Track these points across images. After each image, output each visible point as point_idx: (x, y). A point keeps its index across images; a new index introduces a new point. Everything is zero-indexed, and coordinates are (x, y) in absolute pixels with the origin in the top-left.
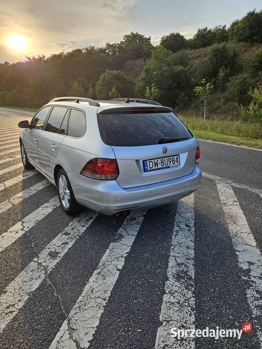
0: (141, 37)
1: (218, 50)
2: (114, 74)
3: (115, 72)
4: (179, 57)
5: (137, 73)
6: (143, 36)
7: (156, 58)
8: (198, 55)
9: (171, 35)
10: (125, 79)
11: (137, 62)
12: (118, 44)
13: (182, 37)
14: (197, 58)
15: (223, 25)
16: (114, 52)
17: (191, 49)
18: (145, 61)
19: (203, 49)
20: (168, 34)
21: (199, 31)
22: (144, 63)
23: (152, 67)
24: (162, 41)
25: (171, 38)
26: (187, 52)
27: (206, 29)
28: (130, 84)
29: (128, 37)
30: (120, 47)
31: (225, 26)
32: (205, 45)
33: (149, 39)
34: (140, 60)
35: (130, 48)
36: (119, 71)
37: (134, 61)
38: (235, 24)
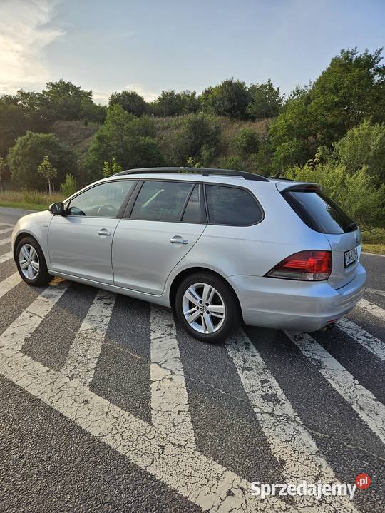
0: (76, 90)
1: (196, 122)
2: (42, 138)
3: (42, 135)
4: (143, 126)
5: (76, 141)
6: (79, 88)
7: (113, 122)
8: (166, 125)
9: (124, 93)
10: (60, 148)
11: (73, 123)
12: (38, 94)
13: (141, 99)
14: (164, 128)
15: (192, 91)
16: (32, 105)
17: (155, 116)
18: (86, 124)
19: (171, 118)
20: (120, 92)
21: (164, 94)
22: (84, 127)
23: (108, 134)
24: (112, 99)
25: (124, 97)
26: (151, 119)
27: (172, 93)
28: (70, 156)
29: (55, 86)
30: (42, 99)
31: (195, 93)
32: (172, 113)
33: (90, 94)
34: (78, 122)
35: (60, 103)
36: (50, 134)
37: (68, 122)
38: (208, 92)
